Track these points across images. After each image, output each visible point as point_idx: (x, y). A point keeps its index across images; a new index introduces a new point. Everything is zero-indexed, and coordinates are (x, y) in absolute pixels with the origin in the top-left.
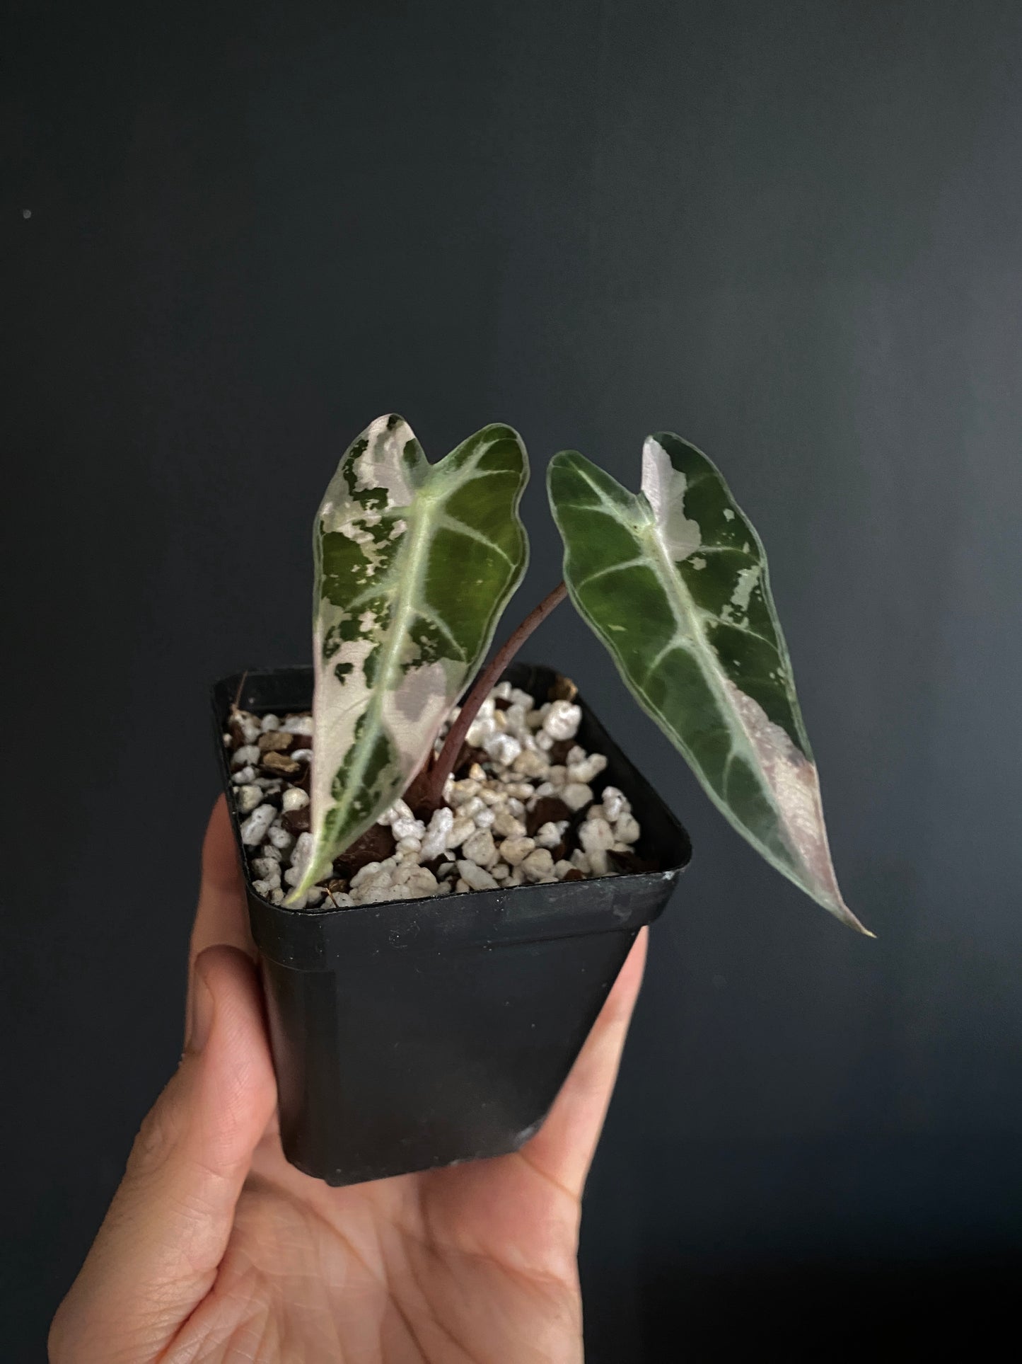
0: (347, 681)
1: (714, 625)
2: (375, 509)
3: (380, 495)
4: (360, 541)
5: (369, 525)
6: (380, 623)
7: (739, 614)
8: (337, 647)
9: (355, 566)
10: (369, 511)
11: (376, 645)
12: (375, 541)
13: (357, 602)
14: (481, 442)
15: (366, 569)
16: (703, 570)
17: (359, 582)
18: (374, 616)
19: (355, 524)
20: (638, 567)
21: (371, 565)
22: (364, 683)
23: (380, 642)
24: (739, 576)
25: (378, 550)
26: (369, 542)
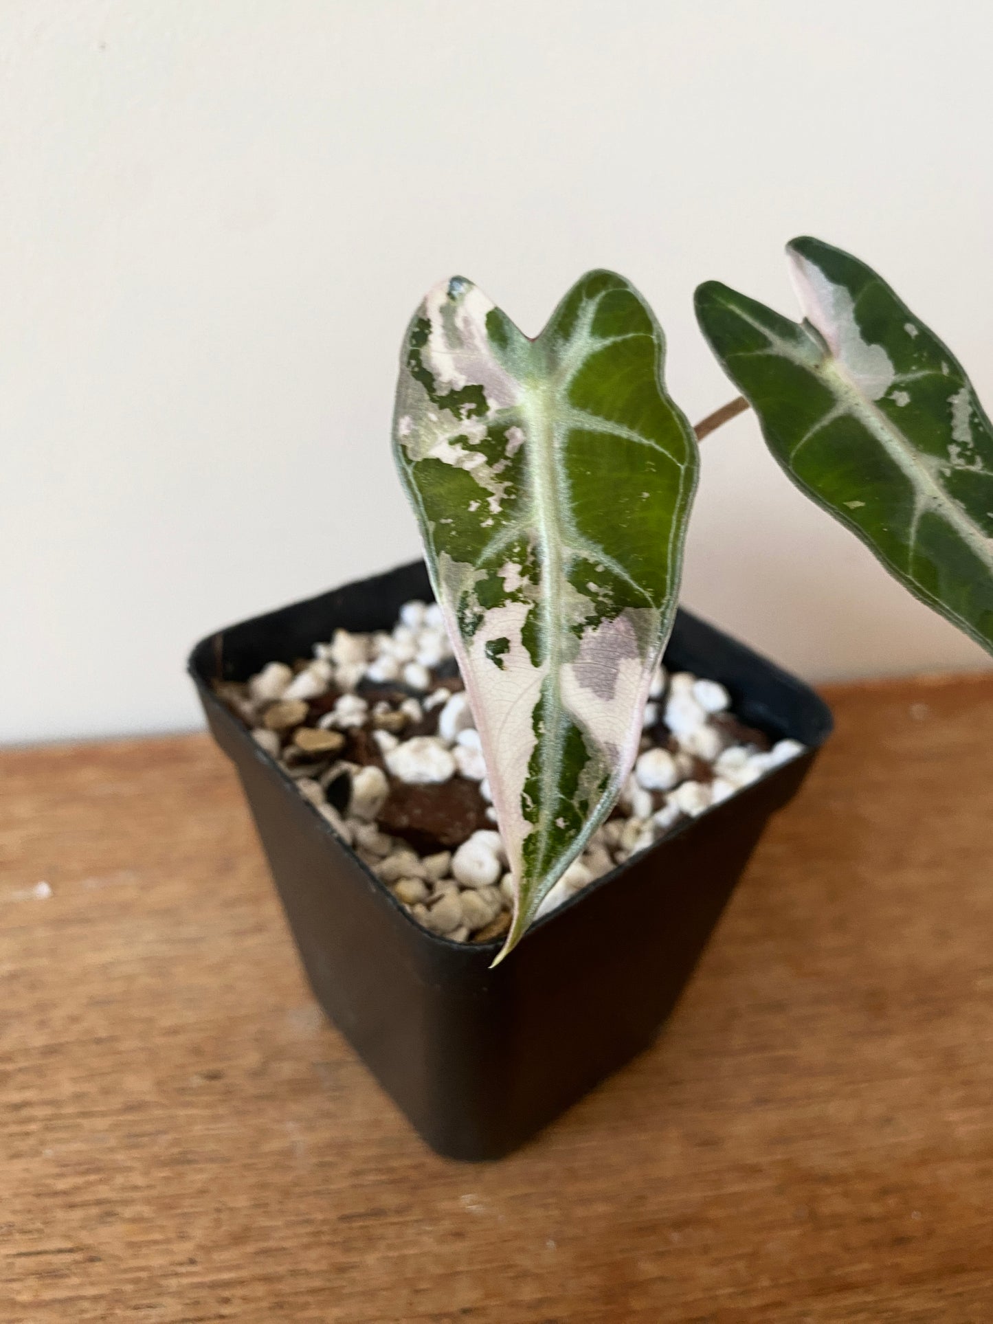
0: (506, 664)
1: (946, 472)
2: (474, 417)
3: (475, 396)
4: (468, 466)
5: (475, 441)
6: (527, 576)
7: (969, 453)
8: (480, 619)
9: (472, 502)
10: (466, 422)
11: (531, 606)
12: (490, 463)
13: (489, 552)
15: (489, 504)
16: (908, 406)
17: (484, 525)
18: (518, 568)
19: (452, 442)
20: (839, 420)
21: (494, 497)
22: (529, 661)
23: (534, 602)
24: (951, 405)
25: (497, 475)
26: (482, 466)
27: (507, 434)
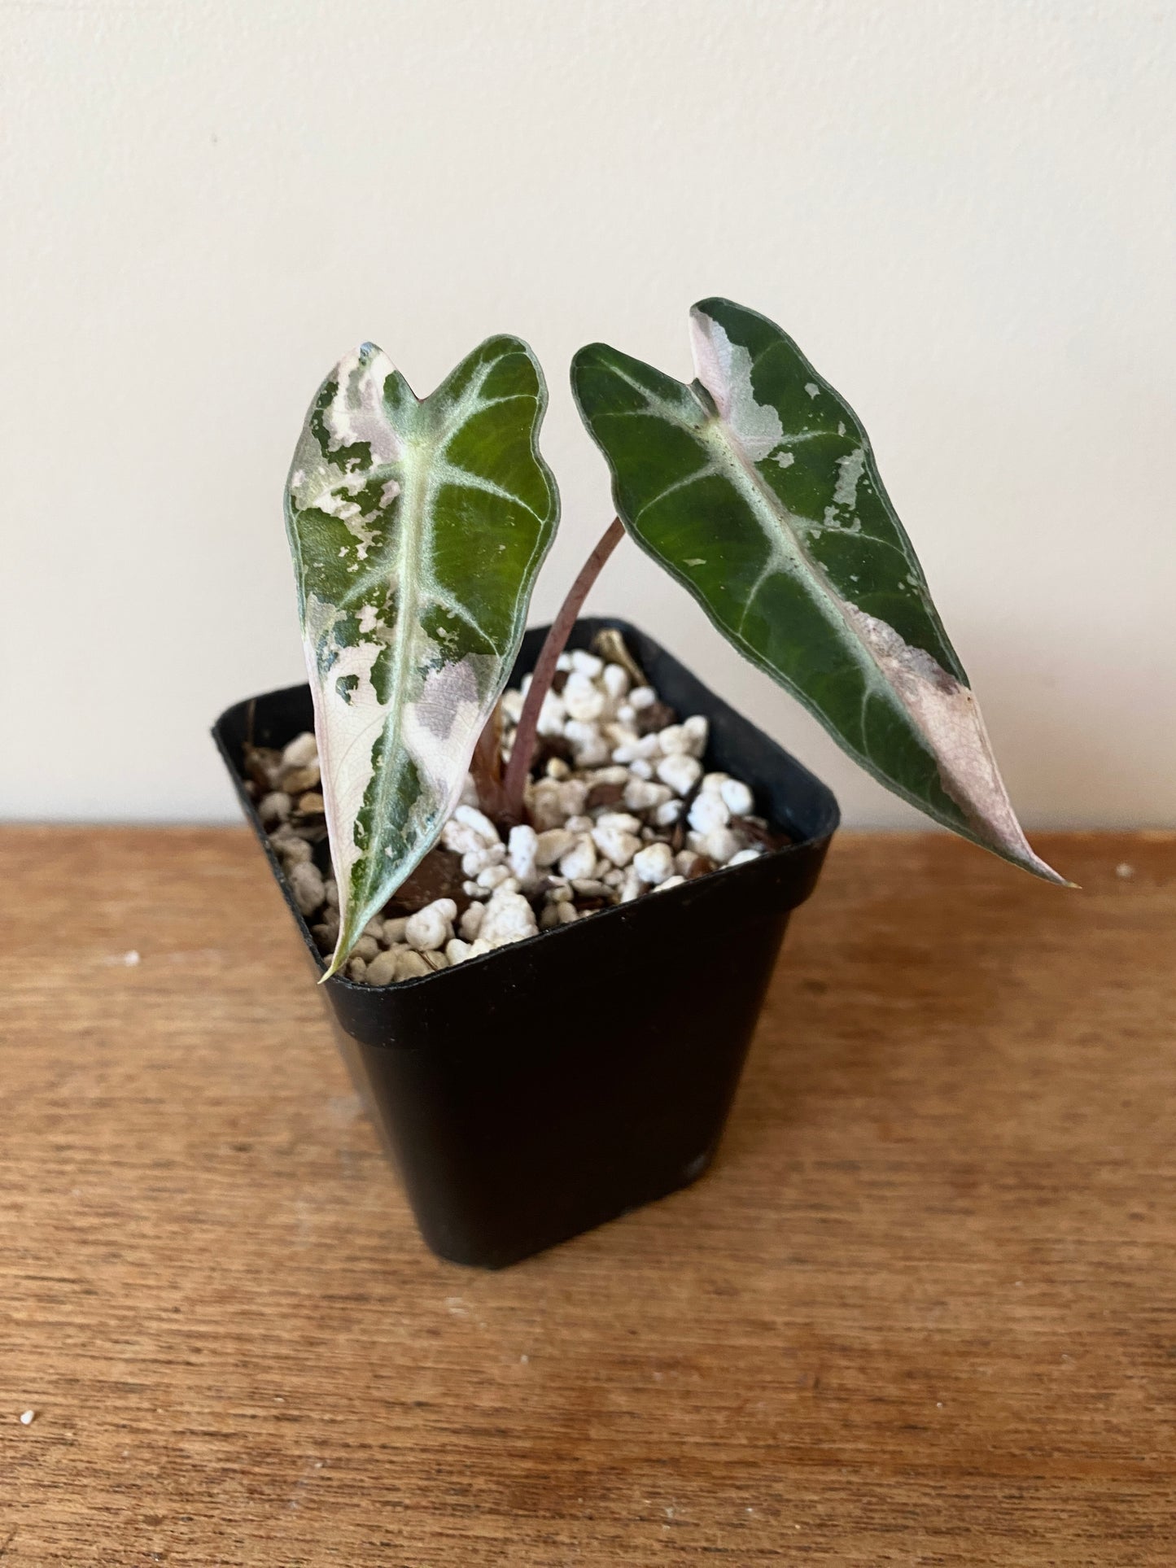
0: (352, 699)
1: (817, 535)
2: (357, 470)
3: (361, 452)
4: (343, 516)
5: (354, 493)
6: (383, 619)
7: (847, 515)
8: (335, 656)
9: (343, 549)
10: (349, 475)
11: (384, 647)
12: (363, 513)
13: (351, 595)
14: (481, 363)
15: (357, 551)
16: (791, 468)
17: (350, 570)
18: (375, 610)
19: (334, 494)
20: (708, 478)
21: (363, 545)
22: (375, 698)
23: (387, 643)
24: (840, 466)
25: (368, 524)
26: (356, 515)
27: (384, 487)
